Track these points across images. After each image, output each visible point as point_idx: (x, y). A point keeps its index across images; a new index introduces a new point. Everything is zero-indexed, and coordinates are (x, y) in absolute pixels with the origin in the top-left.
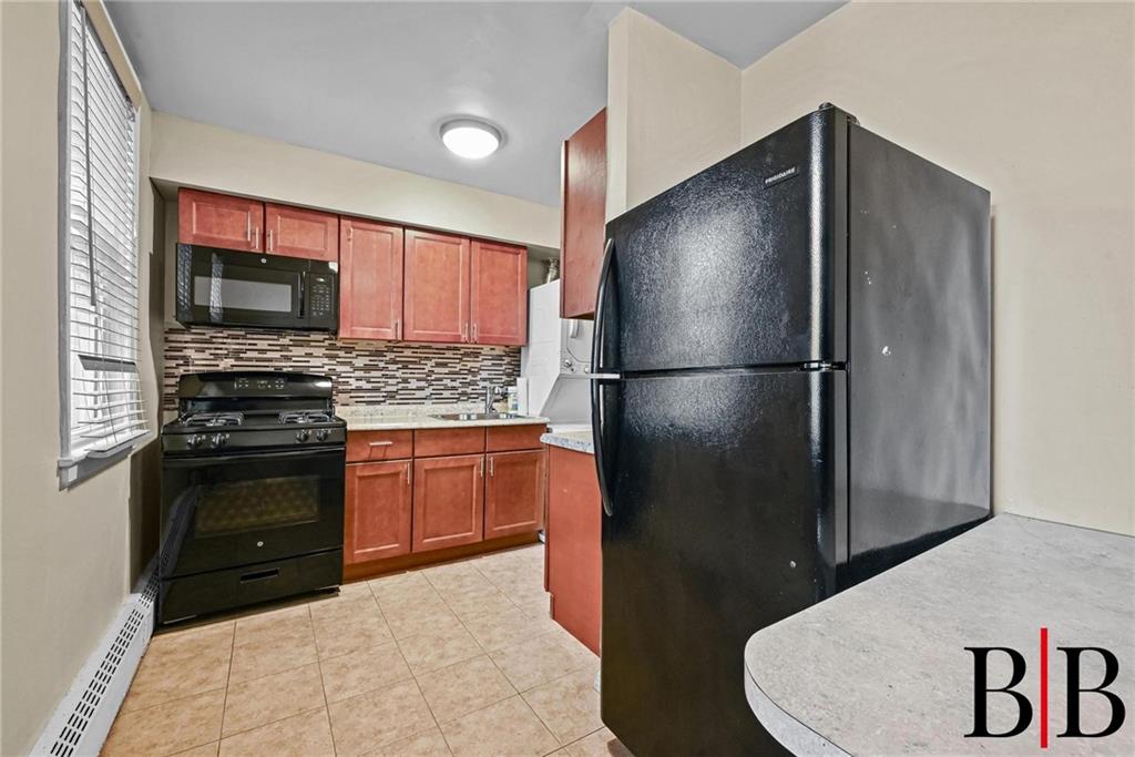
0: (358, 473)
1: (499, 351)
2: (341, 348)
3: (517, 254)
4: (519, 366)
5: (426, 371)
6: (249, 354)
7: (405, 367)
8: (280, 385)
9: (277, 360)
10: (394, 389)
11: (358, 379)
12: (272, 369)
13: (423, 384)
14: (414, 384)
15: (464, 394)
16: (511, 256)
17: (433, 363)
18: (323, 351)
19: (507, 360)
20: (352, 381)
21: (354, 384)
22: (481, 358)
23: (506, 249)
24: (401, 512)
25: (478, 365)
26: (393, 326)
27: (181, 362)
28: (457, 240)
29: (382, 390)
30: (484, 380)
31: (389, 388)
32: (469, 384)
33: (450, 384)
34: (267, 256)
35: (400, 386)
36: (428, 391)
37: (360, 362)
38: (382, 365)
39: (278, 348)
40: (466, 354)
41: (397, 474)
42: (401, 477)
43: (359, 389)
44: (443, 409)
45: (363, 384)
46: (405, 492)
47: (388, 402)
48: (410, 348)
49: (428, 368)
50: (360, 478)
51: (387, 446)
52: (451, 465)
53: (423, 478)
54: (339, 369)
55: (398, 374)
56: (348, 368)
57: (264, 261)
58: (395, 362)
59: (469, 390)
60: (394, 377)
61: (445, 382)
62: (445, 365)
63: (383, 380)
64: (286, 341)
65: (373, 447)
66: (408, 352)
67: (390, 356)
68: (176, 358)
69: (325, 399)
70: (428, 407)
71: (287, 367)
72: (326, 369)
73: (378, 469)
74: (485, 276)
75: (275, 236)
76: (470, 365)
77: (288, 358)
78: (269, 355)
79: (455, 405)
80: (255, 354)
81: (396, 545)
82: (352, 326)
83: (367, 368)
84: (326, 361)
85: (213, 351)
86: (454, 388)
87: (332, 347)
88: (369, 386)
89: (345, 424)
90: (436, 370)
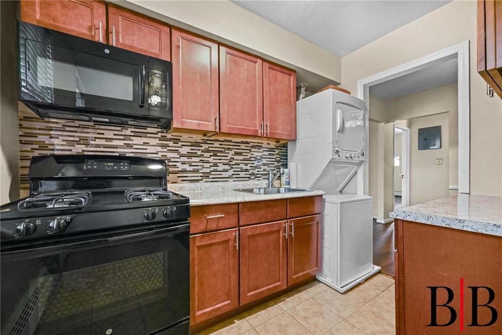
0: (197, 244)
1: (273, 144)
2: (170, 140)
3: (291, 75)
4: (287, 156)
5: (229, 158)
6: (98, 142)
7: (215, 155)
8: (124, 167)
9: (121, 147)
10: (208, 170)
11: (183, 163)
12: (118, 154)
13: (227, 167)
14: (221, 167)
15: (253, 174)
16: (287, 76)
17: (232, 152)
18: (157, 141)
19: (277, 151)
20: (179, 164)
21: (181, 167)
22: (262, 149)
23: (284, 70)
24: (231, 274)
25: (260, 154)
26: (213, 121)
27: (37, 147)
28: (254, 59)
29: (200, 171)
30: (264, 165)
31: (204, 170)
32: (256, 167)
33: (244, 167)
34: (111, 48)
35: (212, 169)
36: (230, 172)
37: (185, 150)
38: (199, 153)
39: (122, 137)
40: (253, 147)
41: (227, 241)
42: (231, 243)
43: (184, 171)
44: (241, 185)
45: (187, 167)
46: (234, 256)
47: (204, 180)
48: (217, 141)
49: (230, 156)
50: (199, 247)
51: (219, 218)
52: (265, 230)
53: (247, 243)
54: (169, 155)
55: (211, 160)
56: (175, 155)
57: (107, 51)
58: (208, 151)
59: (256, 172)
60: (208, 162)
61: (241, 166)
62: (240, 154)
63: (201, 164)
64: (128, 132)
65: (208, 219)
66: (216, 144)
67: (205, 146)
68: (31, 143)
69: (160, 178)
70: (231, 184)
71: (129, 152)
72: (160, 155)
73: (213, 238)
74: (272, 88)
75: (117, 33)
76: (256, 154)
77: (129, 146)
78: (115, 143)
79: (248, 182)
80: (103, 142)
81: (229, 302)
82: (182, 118)
83: (189, 155)
84: (159, 149)
85: (65, 138)
86: (246, 170)
87: (163, 138)
88: (191, 168)
89: (187, 201)
90: (236, 157)
